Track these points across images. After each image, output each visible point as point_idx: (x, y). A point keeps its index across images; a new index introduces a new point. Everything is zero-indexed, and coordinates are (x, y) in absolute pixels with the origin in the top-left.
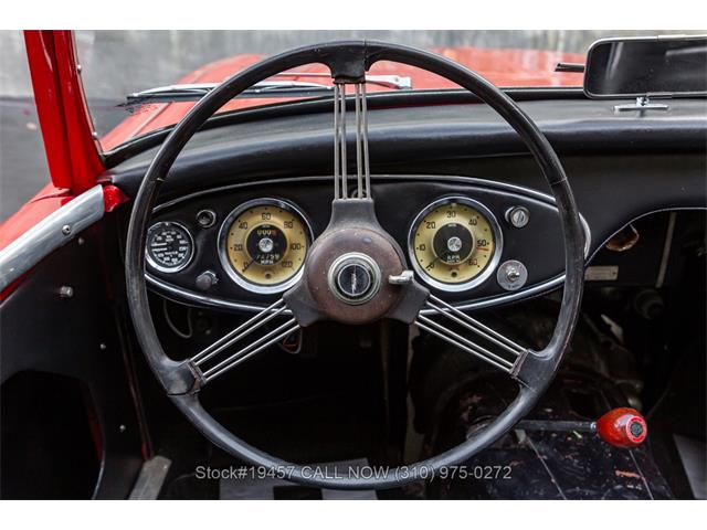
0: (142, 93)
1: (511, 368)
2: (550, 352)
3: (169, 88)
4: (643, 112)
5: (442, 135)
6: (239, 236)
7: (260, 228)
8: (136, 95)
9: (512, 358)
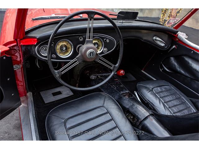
0: (36, 18)
1: (112, 68)
2: (117, 65)
3: (41, 17)
4: (122, 23)
5: (97, 26)
6: (58, 47)
7: (62, 45)
8: (34, 18)
9: (111, 66)
